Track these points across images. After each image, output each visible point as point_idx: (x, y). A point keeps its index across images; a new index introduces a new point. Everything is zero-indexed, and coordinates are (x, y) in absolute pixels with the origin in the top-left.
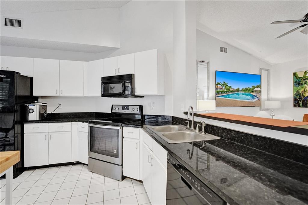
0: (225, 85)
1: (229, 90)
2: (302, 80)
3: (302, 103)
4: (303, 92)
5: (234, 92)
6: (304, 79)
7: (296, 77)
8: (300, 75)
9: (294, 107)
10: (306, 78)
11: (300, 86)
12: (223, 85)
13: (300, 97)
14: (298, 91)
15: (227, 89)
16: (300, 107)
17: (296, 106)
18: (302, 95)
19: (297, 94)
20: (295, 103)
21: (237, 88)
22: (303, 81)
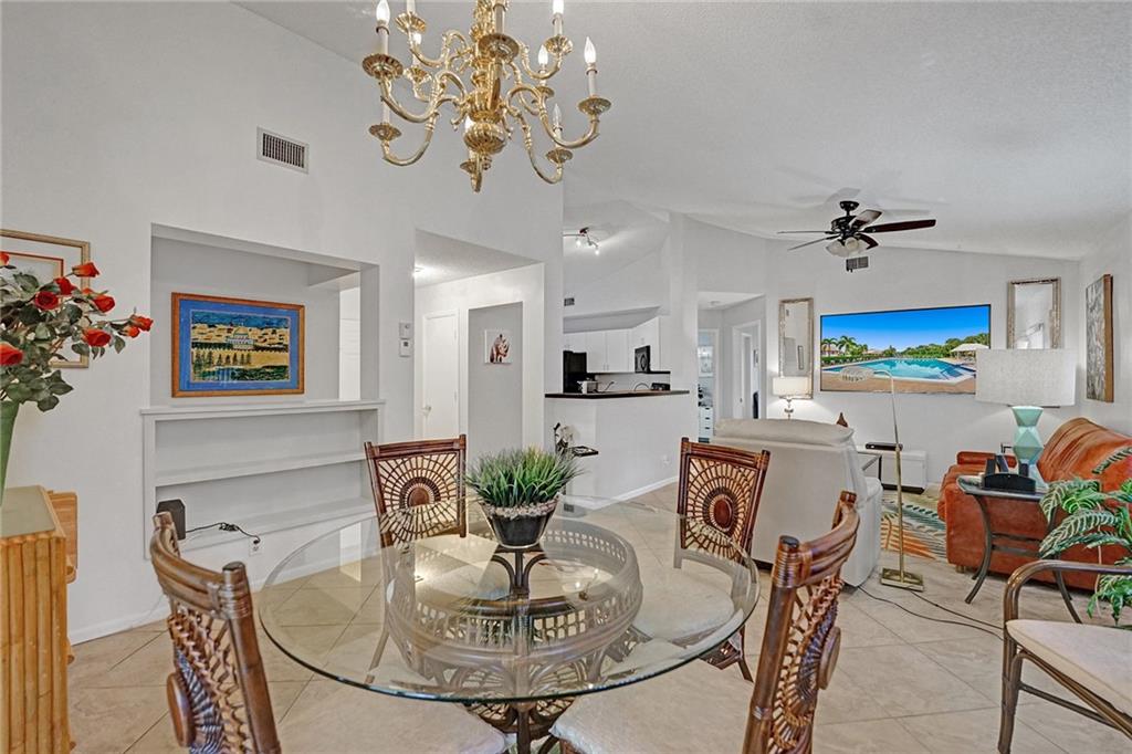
0: (846, 342)
1: (860, 355)
5: (877, 358)
12: (841, 344)
15: (852, 353)
21: (888, 348)
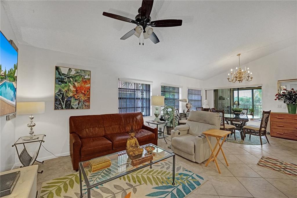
2: (66, 77)
3: (65, 104)
4: (66, 91)
6: (68, 76)
7: (58, 72)
8: (64, 71)
9: (55, 109)
10: (70, 76)
11: (63, 84)
13: (62, 97)
14: (60, 91)
16: (62, 108)
17: (57, 108)
18: (65, 94)
19: (59, 93)
20: (57, 104)
22: (67, 79)
